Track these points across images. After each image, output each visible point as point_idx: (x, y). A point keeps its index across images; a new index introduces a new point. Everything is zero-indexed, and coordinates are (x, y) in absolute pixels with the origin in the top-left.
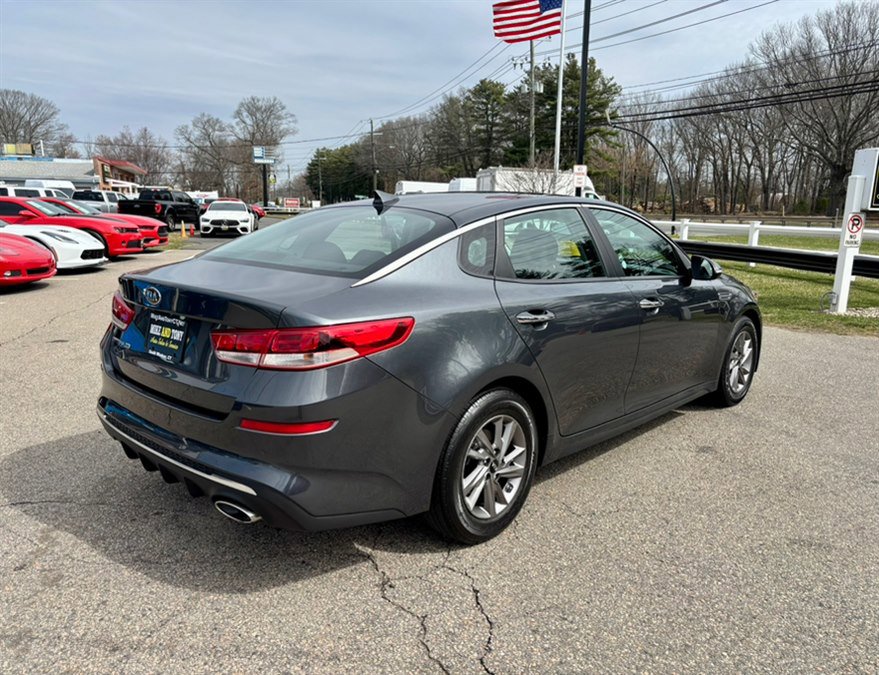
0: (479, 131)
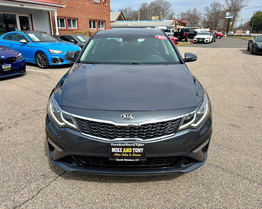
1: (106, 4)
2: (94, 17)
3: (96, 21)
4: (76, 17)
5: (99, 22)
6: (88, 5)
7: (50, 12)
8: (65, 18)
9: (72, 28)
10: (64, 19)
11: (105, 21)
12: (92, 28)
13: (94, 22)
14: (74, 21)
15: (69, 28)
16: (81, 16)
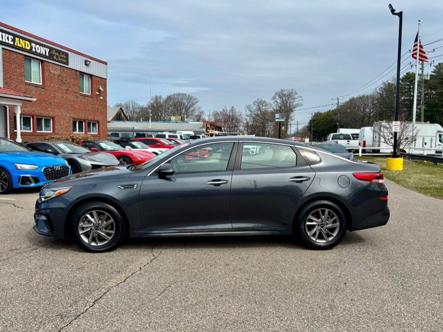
0: (405, 100)
1: (101, 98)
2: (82, 116)
3: (85, 121)
4: (52, 114)
5: (89, 123)
6: (72, 99)
7: (7, 106)
8: (33, 117)
9: (44, 131)
10: (30, 119)
11: (98, 122)
12: (77, 132)
13: (81, 123)
14: (47, 121)
15: (38, 131)
16: (60, 114)
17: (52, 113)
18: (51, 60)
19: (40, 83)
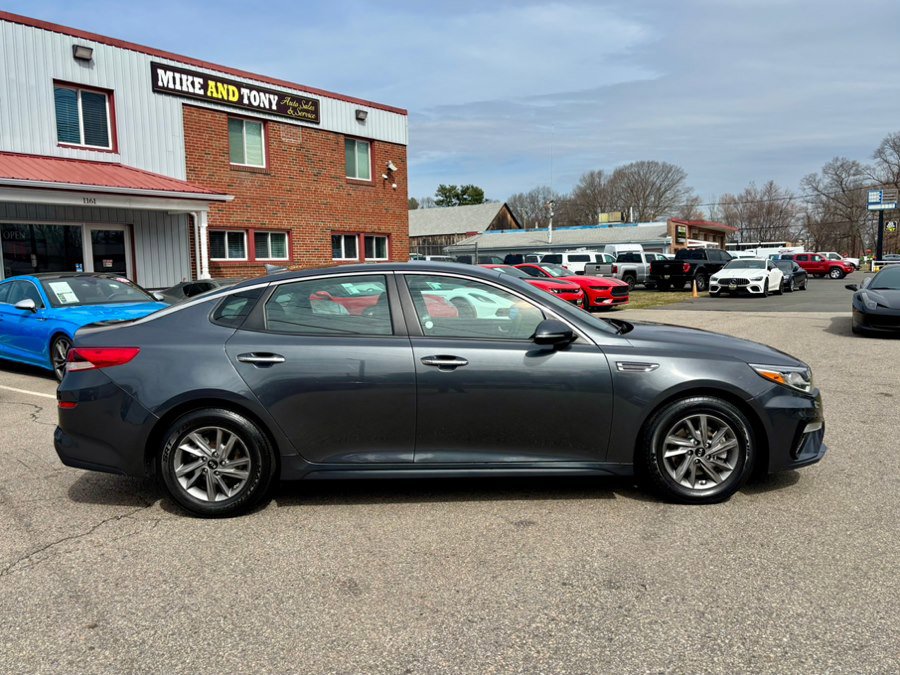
1: (394, 186)
2: (350, 225)
3: (359, 235)
4: (285, 225)
5: (368, 240)
6: (328, 191)
7: (193, 214)
8: (247, 231)
10: (242, 234)
11: (389, 235)
12: (343, 258)
13: (350, 239)
14: (278, 237)
15: (257, 259)
16: (303, 223)
17: (285, 222)
18: (282, 116)
19: (262, 164)
